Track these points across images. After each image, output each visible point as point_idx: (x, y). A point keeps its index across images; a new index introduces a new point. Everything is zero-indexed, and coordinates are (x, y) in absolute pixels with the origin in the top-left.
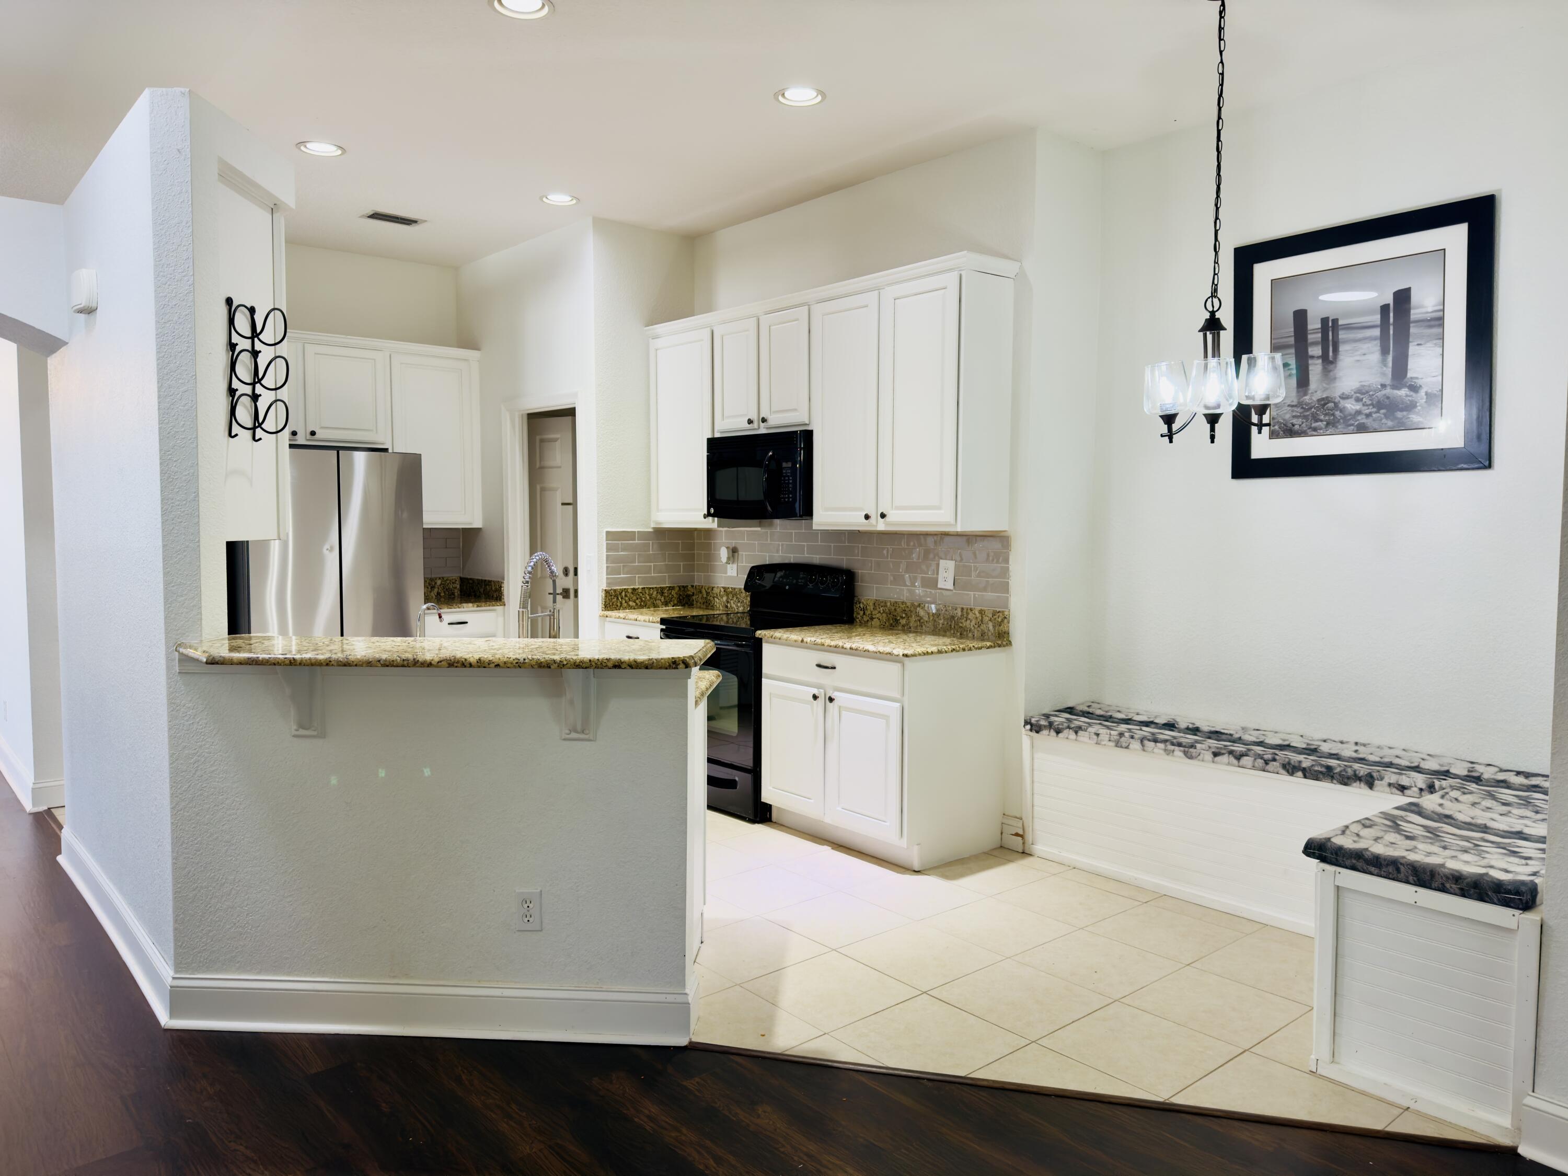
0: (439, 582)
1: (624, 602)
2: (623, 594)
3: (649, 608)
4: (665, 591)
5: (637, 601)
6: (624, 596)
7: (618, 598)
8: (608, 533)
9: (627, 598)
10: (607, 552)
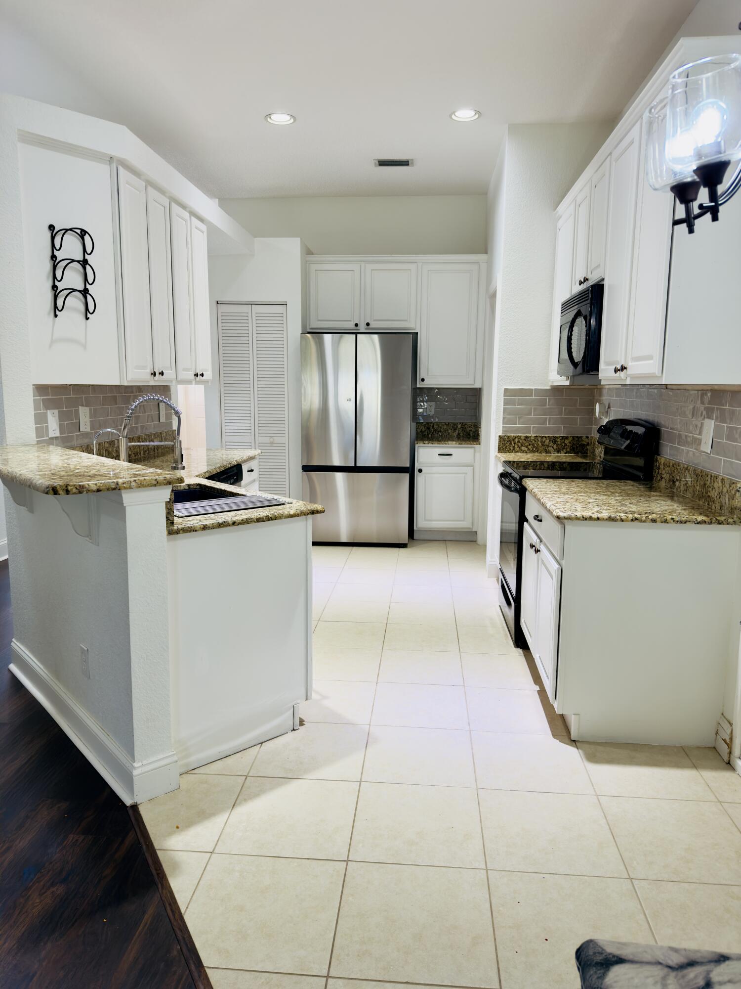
0: (459, 426)
1: (516, 446)
2: (516, 440)
3: (540, 453)
4: (558, 440)
5: (529, 447)
6: (516, 442)
7: (511, 443)
8: (506, 390)
9: (519, 444)
10: (504, 406)
